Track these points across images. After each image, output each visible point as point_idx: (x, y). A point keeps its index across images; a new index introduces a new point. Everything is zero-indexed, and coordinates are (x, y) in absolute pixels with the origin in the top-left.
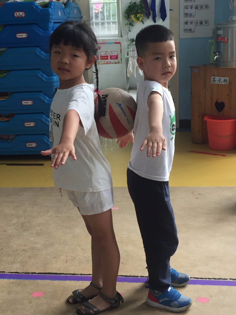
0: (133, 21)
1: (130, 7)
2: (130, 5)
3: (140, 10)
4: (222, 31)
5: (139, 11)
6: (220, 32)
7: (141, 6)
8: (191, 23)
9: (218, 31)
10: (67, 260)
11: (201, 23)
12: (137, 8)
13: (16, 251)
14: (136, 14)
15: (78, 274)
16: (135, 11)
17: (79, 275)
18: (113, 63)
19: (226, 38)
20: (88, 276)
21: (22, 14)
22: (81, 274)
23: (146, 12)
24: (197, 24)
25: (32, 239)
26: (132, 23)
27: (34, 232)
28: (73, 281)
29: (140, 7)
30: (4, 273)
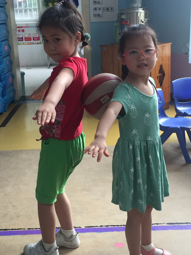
4: (125, 16)
5: (56, 0)
6: (124, 17)
8: (100, 9)
9: (122, 16)
11: (108, 9)
14: (53, 2)
16: (52, 0)
17: (11, 230)
18: (35, 44)
19: (129, 21)
24: (104, 10)
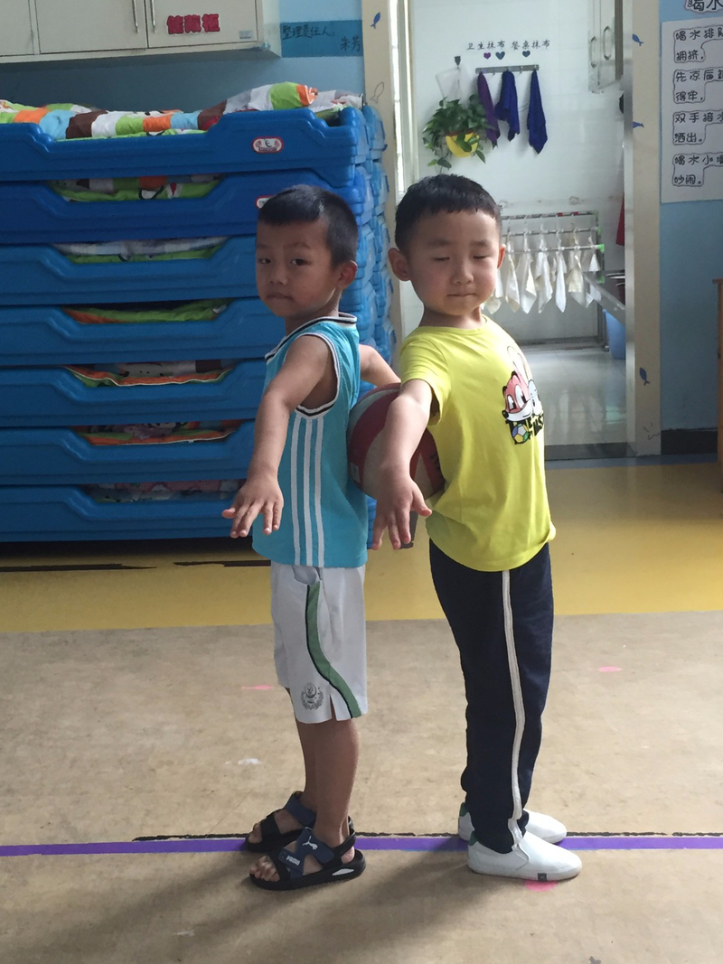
0: (449, 153)
1: (440, 113)
2: (440, 107)
3: (473, 121)
5: (470, 126)
7: (474, 112)
8: (694, 159)
10: (565, 802)
11: (722, 160)
12: (465, 118)
13: (409, 782)
14: (461, 135)
15: (618, 834)
16: (458, 126)
20: (646, 836)
21: (273, 143)
22: (627, 834)
23: (490, 127)
24: (710, 163)
25: (432, 752)
26: (448, 159)
27: (425, 735)
28: (614, 851)
29: (471, 115)
30: (411, 837)
